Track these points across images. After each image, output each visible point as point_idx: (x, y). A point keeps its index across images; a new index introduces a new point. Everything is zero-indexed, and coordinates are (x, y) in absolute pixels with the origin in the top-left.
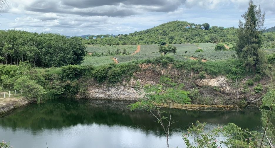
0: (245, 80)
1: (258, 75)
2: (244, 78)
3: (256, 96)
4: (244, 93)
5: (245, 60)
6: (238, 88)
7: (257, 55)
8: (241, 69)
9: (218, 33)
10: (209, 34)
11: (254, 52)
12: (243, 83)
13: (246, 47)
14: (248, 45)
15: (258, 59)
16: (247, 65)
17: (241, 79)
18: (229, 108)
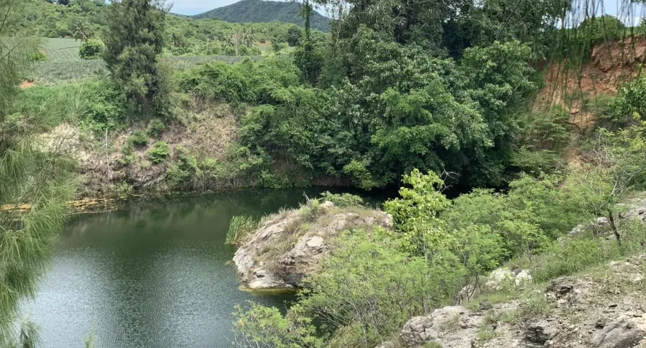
0: (126, 133)
1: (158, 120)
2: (123, 129)
3: (154, 171)
4: (125, 165)
5: (125, 83)
6: (109, 154)
7: (153, 72)
8: (117, 105)
9: (91, 14)
10: (70, 16)
11: (147, 63)
12: (122, 141)
13: (125, 50)
14: (130, 47)
15: (157, 81)
16: (130, 96)
17: (116, 132)
18: (83, 208)
